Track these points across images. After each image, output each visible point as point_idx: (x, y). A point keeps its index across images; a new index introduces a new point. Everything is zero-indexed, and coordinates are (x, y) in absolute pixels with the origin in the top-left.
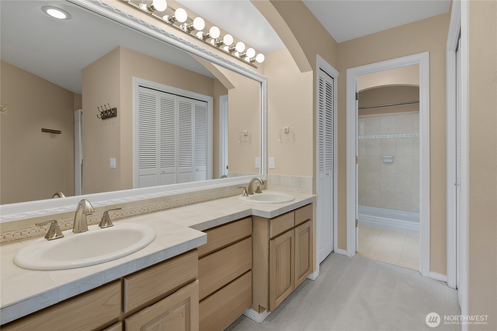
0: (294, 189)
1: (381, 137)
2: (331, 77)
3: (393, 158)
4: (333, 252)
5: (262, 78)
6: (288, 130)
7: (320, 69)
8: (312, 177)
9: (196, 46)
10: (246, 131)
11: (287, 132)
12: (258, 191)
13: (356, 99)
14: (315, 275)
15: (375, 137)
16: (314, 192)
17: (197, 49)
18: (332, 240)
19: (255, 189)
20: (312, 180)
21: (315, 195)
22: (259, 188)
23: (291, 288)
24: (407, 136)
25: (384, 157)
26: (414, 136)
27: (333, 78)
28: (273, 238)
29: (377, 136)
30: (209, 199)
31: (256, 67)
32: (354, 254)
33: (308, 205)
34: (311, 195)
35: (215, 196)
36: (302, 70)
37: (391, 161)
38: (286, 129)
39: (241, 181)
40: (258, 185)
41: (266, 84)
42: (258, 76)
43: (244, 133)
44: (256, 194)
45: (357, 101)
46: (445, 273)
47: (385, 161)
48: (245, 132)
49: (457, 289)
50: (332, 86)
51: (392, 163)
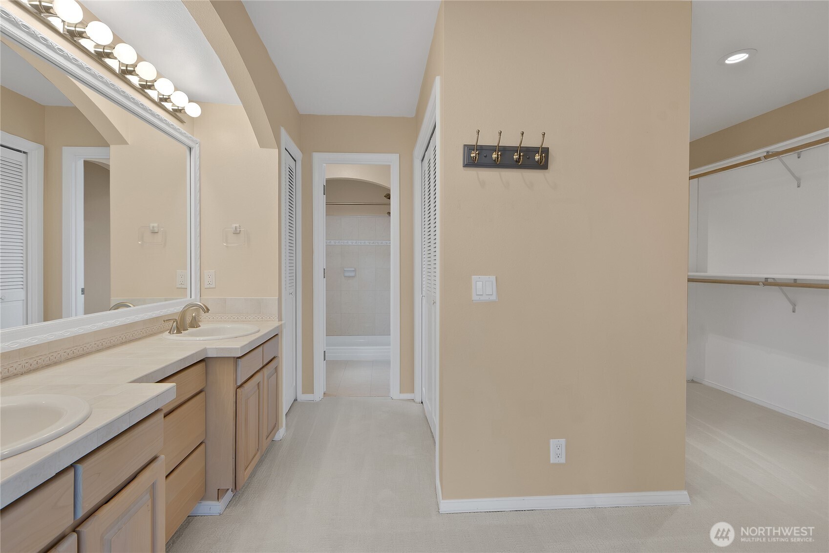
0: (249, 316)
1: (342, 244)
2: (293, 158)
3: (355, 271)
4: (296, 400)
5: (193, 141)
6: (238, 229)
7: (286, 149)
8: (277, 298)
9: (89, 68)
10: (156, 225)
11: (237, 232)
12: (194, 324)
13: (324, 194)
14: (281, 434)
15: (335, 243)
16: (280, 319)
17: (90, 74)
18: (295, 384)
19: (188, 320)
20: (277, 302)
21: (280, 323)
22: (195, 319)
23: (259, 452)
24: (369, 243)
25: (345, 269)
26: (377, 244)
27: (295, 161)
28: (241, 386)
29: (337, 241)
30: (110, 344)
31: (182, 121)
32: (322, 397)
33: (275, 337)
34: (276, 324)
35: (120, 338)
36: (262, 144)
37: (352, 274)
38: (236, 227)
39: (163, 311)
40: (194, 315)
41: (198, 152)
42: (186, 137)
43: (151, 228)
44: (191, 330)
45: (325, 196)
46: (412, 391)
47: (347, 274)
48: (153, 227)
49: (422, 403)
50: (294, 171)
51: (353, 277)
